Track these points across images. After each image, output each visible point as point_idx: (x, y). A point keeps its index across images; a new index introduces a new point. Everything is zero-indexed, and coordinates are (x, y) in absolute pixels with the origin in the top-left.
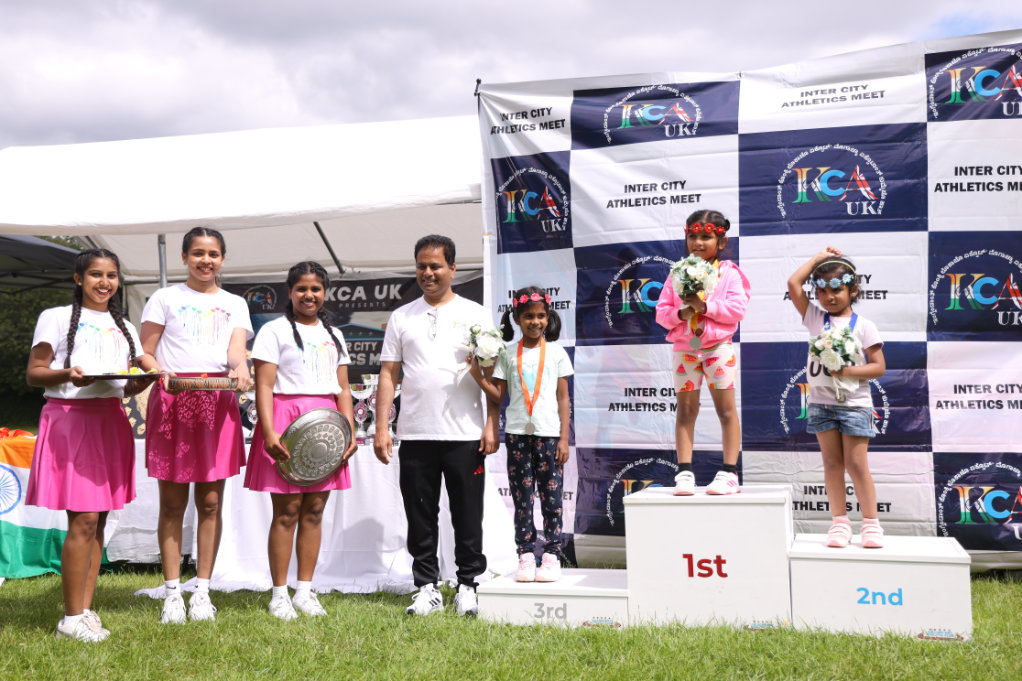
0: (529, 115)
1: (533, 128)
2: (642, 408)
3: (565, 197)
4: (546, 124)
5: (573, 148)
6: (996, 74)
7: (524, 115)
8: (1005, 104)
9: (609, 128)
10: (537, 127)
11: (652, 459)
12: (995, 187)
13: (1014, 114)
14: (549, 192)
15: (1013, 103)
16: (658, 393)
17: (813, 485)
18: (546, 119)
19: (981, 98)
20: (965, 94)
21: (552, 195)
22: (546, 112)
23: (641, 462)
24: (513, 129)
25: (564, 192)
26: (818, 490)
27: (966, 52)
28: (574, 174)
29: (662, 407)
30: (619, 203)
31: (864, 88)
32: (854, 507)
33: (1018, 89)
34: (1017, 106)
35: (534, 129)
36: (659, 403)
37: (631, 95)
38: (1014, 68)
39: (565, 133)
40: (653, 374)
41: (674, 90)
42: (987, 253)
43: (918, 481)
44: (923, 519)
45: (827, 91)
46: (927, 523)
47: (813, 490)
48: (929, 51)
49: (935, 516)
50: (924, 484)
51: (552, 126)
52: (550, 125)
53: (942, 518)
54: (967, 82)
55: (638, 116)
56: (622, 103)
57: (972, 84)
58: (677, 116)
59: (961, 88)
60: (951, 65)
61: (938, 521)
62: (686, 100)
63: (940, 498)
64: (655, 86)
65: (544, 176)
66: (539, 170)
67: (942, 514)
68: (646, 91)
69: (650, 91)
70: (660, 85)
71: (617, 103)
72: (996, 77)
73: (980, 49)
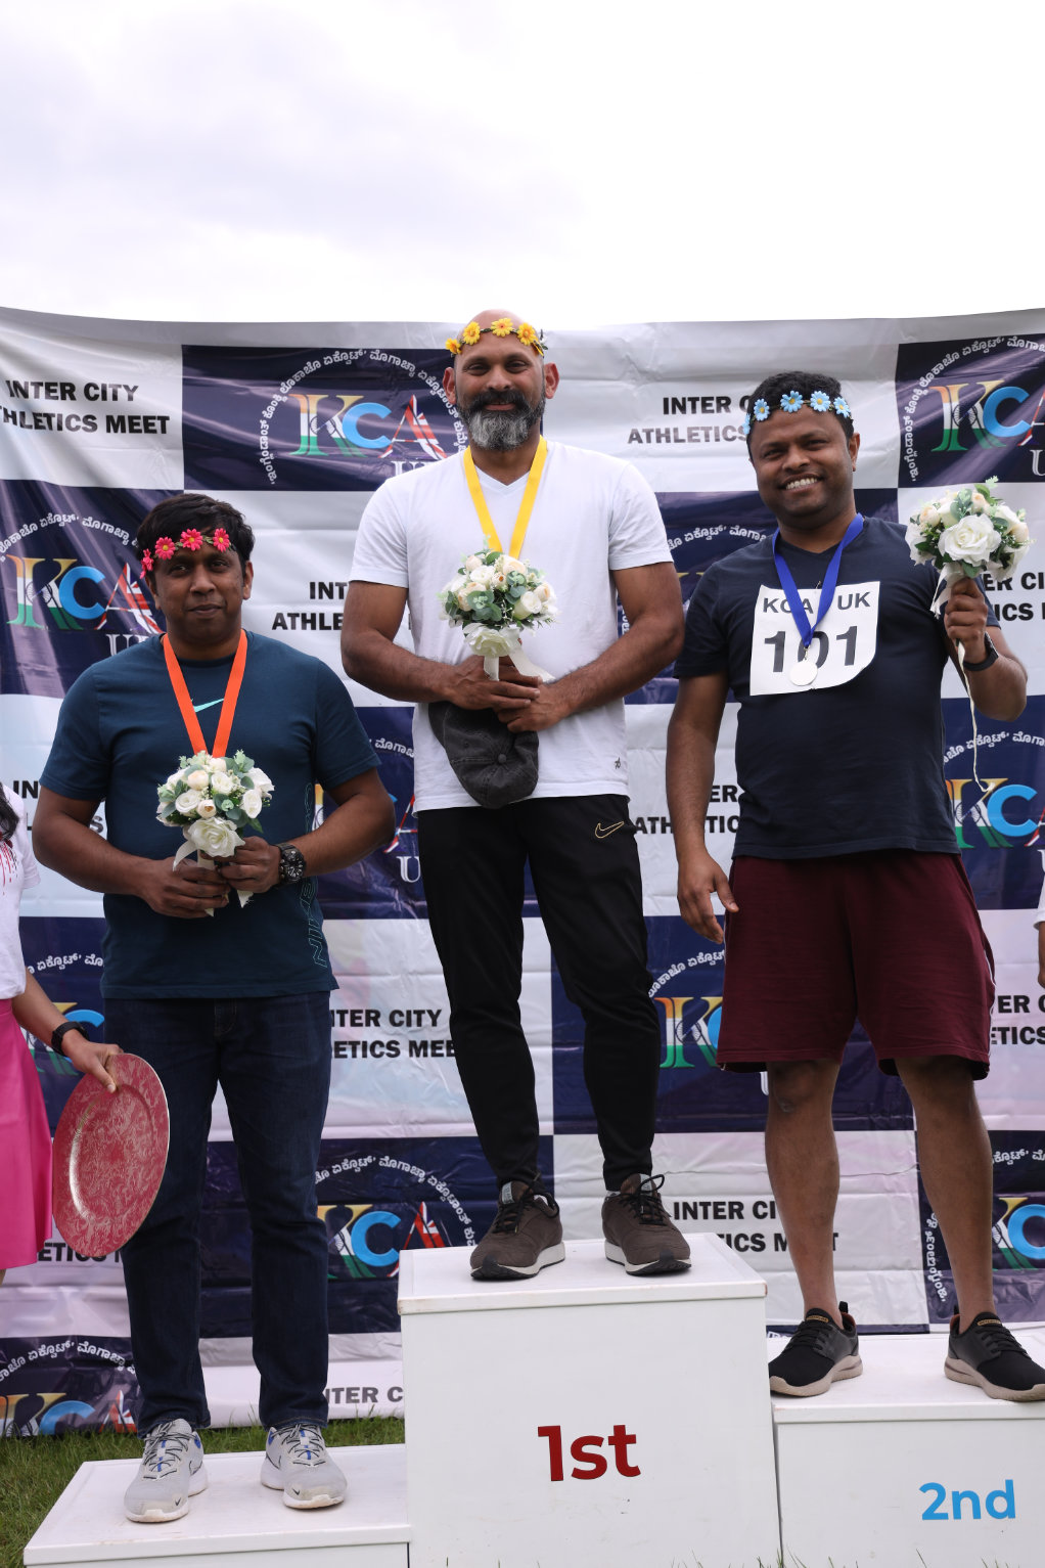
0: (79, 392)
1: (90, 423)
2: (349, 1052)
4: (121, 418)
5: (189, 485)
6: (1021, 394)
7: (67, 390)
8: (1036, 454)
9: (271, 449)
10: (101, 423)
11: (369, 1159)
12: (1017, 612)
14: (134, 577)
16: (384, 1020)
17: (692, 1201)
18: (123, 407)
19: (996, 442)
20: (967, 434)
21: (140, 585)
22: (122, 393)
23: (346, 1165)
24: (42, 421)
26: (700, 1209)
29: (393, 1048)
30: (299, 621)
32: (769, 1242)
35: (95, 427)
36: (385, 1042)
37: (312, 367)
39: (168, 448)
40: (373, 980)
41: (407, 365)
42: (1009, 738)
43: (888, 1188)
44: (899, 1265)
45: (714, 403)
46: (907, 1272)
47: (690, 1211)
48: (907, 340)
49: (921, 1258)
50: (898, 1194)
51: (136, 428)
52: (132, 425)
53: (934, 1260)
54: (971, 411)
55: (335, 435)
56: (293, 383)
57: (979, 416)
58: (419, 444)
59: (961, 422)
60: (942, 367)
61: (926, 1268)
62: (431, 388)
63: (929, 1221)
64: (364, 350)
65: (122, 539)
66: (108, 525)
67: (932, 1254)
68: (344, 361)
69: (353, 361)
70: (374, 350)
71: (283, 384)
72: (1021, 401)
73: (995, 338)
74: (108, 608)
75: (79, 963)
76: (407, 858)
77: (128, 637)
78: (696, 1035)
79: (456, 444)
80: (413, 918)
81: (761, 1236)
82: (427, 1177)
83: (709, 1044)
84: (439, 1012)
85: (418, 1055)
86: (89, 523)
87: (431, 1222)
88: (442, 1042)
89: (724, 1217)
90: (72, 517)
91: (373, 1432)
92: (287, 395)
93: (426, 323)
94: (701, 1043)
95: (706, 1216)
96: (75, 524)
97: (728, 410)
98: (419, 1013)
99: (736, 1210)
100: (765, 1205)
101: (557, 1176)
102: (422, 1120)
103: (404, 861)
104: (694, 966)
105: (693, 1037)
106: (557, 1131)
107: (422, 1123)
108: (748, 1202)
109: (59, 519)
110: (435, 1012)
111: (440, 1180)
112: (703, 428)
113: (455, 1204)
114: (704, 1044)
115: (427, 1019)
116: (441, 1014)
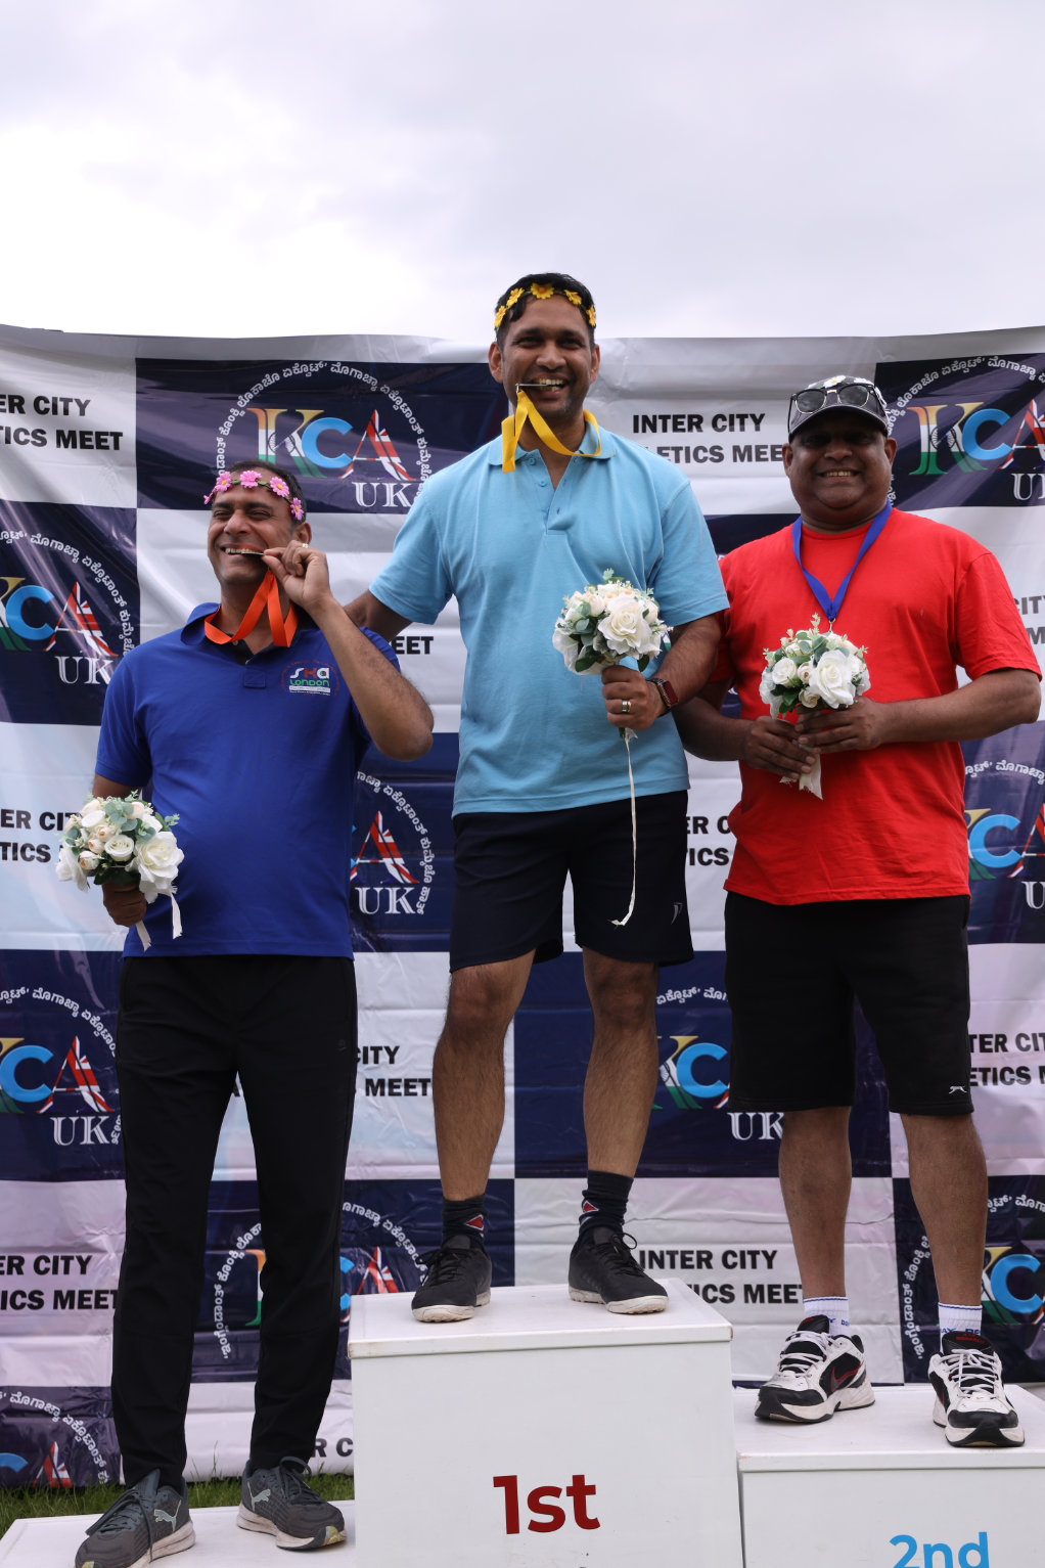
0: (28, 406)
1: (39, 437)
3: (124, 614)
4: (72, 433)
5: (140, 505)
6: (1002, 418)
7: (16, 403)
8: (1018, 477)
10: (51, 438)
13: (1030, 497)
14: (84, 596)
15: (1031, 476)
17: (657, 1249)
18: (75, 421)
19: (978, 467)
20: (946, 457)
21: (91, 604)
22: (74, 408)
25: (123, 603)
26: (667, 1258)
27: (949, 362)
28: (149, 565)
31: (757, 421)
32: (739, 1293)
33: (1041, 447)
34: (1038, 480)
35: (44, 442)
37: (271, 379)
38: (1034, 406)
39: (122, 465)
41: (368, 379)
42: (992, 769)
43: (864, 1238)
44: (874, 1319)
45: (686, 421)
46: (883, 1326)
47: (657, 1259)
48: (884, 359)
49: (898, 1313)
50: (874, 1245)
51: (87, 443)
52: (83, 440)
53: (911, 1314)
54: (949, 434)
55: (294, 454)
56: (251, 396)
57: (958, 438)
58: (380, 462)
59: (939, 445)
60: (920, 387)
61: (903, 1322)
62: (394, 403)
63: (906, 1273)
64: (324, 362)
65: (72, 557)
66: (57, 543)
67: (910, 1307)
68: (304, 373)
69: (313, 373)
70: (335, 363)
71: (240, 397)
72: (1002, 423)
73: (976, 358)
74: (57, 629)
75: (27, 997)
76: (365, 889)
77: (78, 659)
78: (665, 1076)
79: (418, 463)
80: (370, 951)
81: (731, 1287)
82: (382, 1221)
83: (678, 1085)
84: (397, 1048)
85: (375, 1094)
86: (39, 539)
87: (386, 1268)
88: (400, 1080)
89: (692, 1267)
90: (20, 534)
91: (322, 1491)
92: (244, 409)
93: (390, 336)
94: (669, 1084)
95: (673, 1266)
96: (23, 540)
97: (699, 429)
98: (376, 1050)
99: (704, 1260)
100: (734, 1255)
101: (517, 1222)
102: (378, 1161)
103: (363, 892)
104: (663, 1004)
105: (660, 1078)
106: (519, 1174)
107: (379, 1165)
108: (717, 1251)
109: (7, 536)
110: (392, 1049)
111: (395, 1224)
112: (673, 448)
113: (412, 1250)
114: (673, 1085)
115: (384, 1056)
116: (399, 1050)
